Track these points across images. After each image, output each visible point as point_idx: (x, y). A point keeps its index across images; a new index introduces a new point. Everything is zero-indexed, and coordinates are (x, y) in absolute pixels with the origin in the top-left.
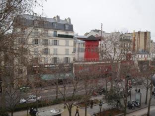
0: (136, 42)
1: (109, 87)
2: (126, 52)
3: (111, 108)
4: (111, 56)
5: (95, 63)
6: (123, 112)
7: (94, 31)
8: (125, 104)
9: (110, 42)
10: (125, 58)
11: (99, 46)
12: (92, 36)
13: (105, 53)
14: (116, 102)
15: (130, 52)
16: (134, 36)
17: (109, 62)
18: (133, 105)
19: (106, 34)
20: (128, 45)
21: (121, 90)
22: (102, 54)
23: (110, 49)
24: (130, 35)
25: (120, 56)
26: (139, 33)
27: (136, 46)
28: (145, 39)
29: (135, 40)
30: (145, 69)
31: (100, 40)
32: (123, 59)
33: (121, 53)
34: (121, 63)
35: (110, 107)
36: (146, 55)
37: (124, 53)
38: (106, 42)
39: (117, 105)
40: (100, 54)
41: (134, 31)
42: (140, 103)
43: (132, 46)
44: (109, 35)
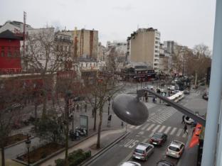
0: (78, 45)
1: (40, 113)
2: (64, 59)
3: (45, 144)
4: (40, 64)
5: (15, 76)
6: (63, 146)
7: (11, 23)
8: (66, 135)
9: (38, 43)
10: (63, 68)
11: (21, 49)
12: (8, 30)
13: (31, 60)
14: (52, 134)
15: (70, 59)
16: (75, 36)
17: (39, 74)
18: (78, 135)
19: (33, 29)
20: (66, 48)
21: (60, 115)
22: (26, 62)
23: (39, 54)
24: (70, 34)
25: (56, 65)
26: (83, 31)
27: (78, 51)
28: (91, 41)
29: (76, 41)
30: (91, 83)
31: (23, 39)
32: (60, 69)
33: (58, 60)
34: (58, 74)
35: (43, 142)
36: (93, 63)
37: (62, 60)
38: (32, 42)
39: (54, 138)
40: (22, 62)
41: (76, 28)
42: (87, 131)
43: (72, 51)
44: (37, 32)
